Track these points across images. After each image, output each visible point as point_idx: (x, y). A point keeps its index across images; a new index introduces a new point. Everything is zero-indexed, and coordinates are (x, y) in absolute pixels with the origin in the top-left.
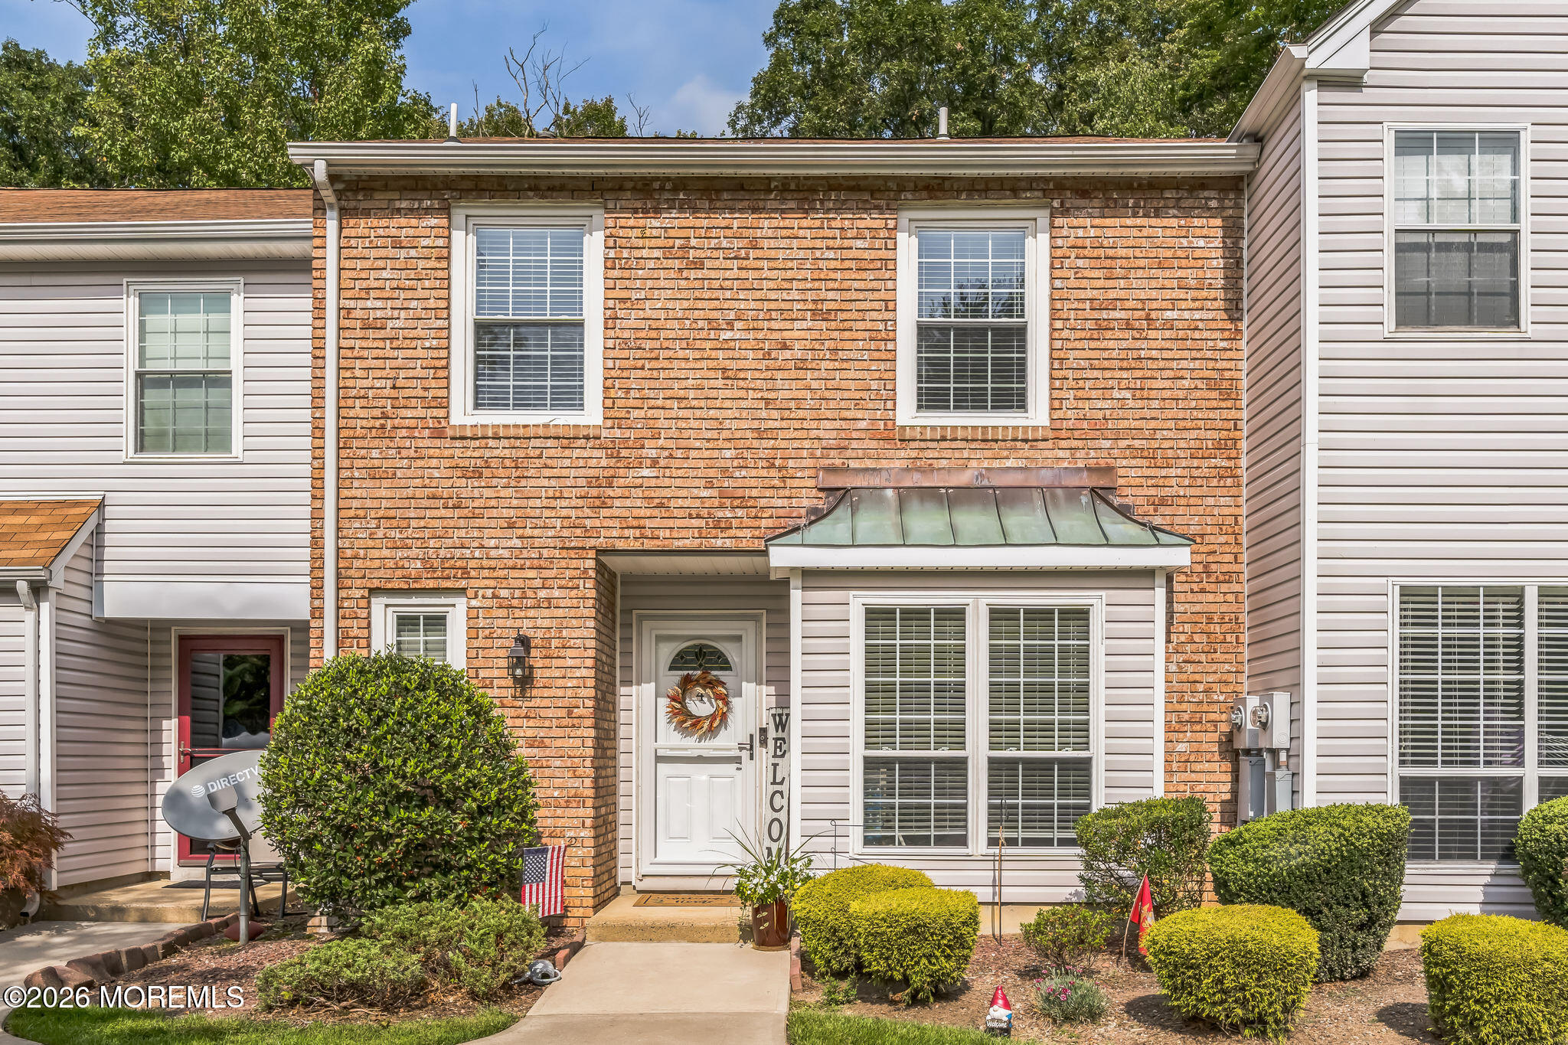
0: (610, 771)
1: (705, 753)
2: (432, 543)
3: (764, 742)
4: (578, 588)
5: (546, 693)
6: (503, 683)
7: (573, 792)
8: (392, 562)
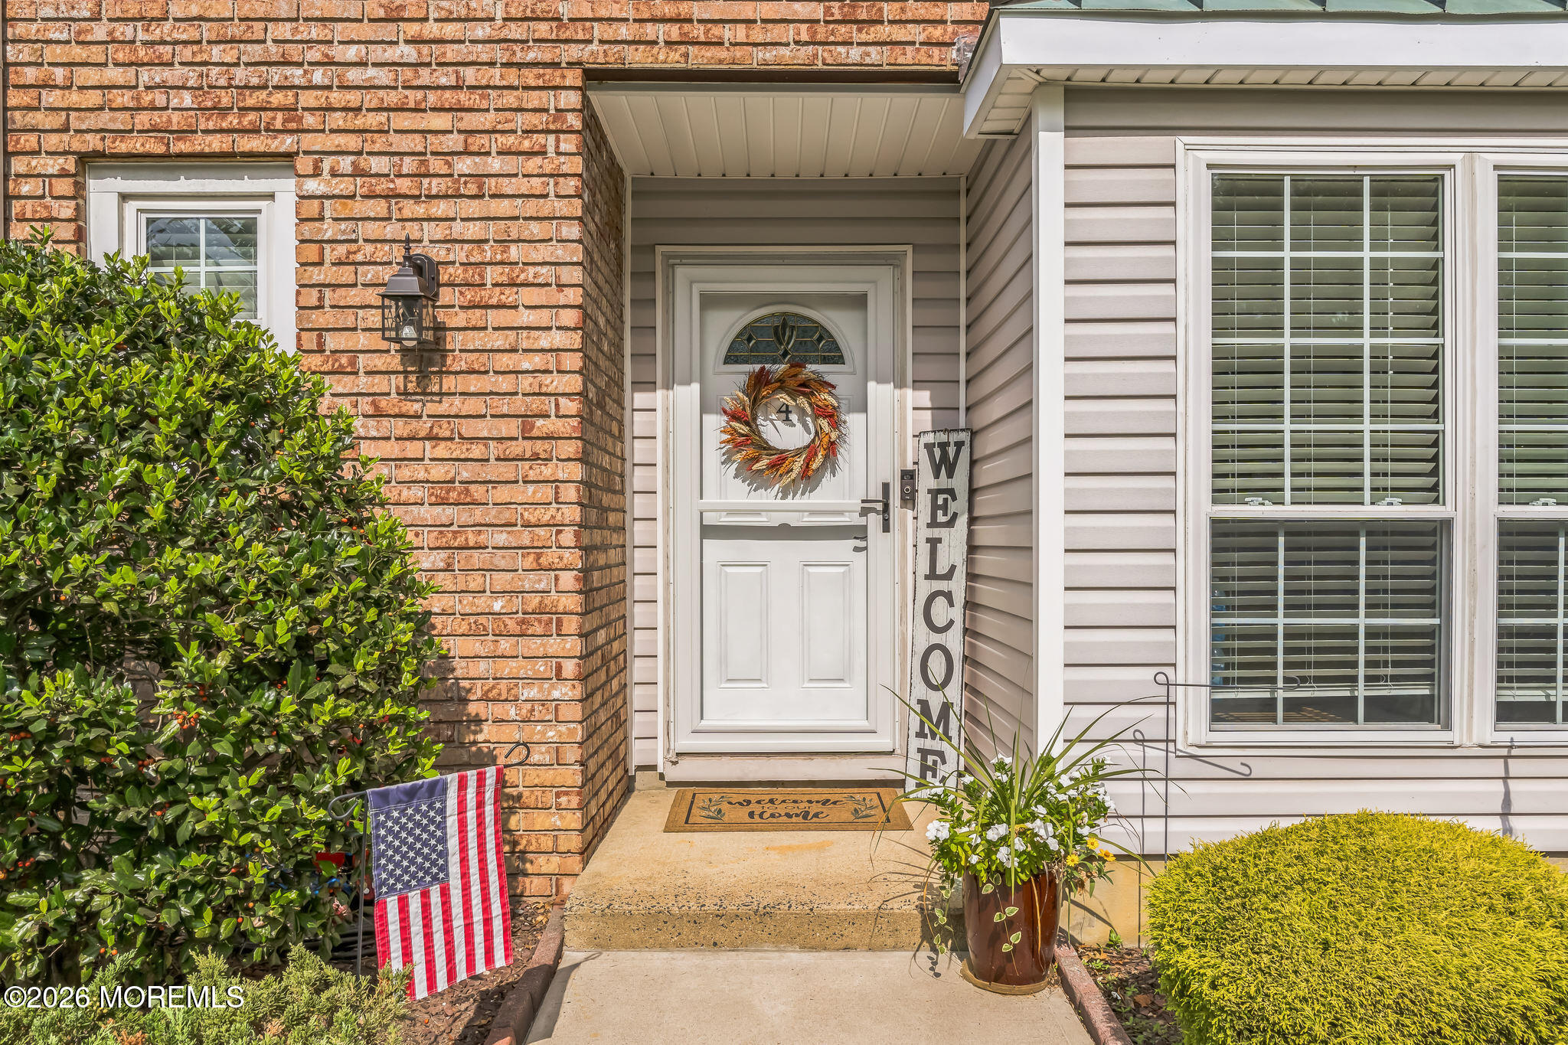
0: (613, 556)
1: (794, 520)
2: (216, 53)
3: (909, 498)
4: (542, 153)
5: (474, 384)
6: (379, 362)
7: (534, 601)
8: (128, 94)
